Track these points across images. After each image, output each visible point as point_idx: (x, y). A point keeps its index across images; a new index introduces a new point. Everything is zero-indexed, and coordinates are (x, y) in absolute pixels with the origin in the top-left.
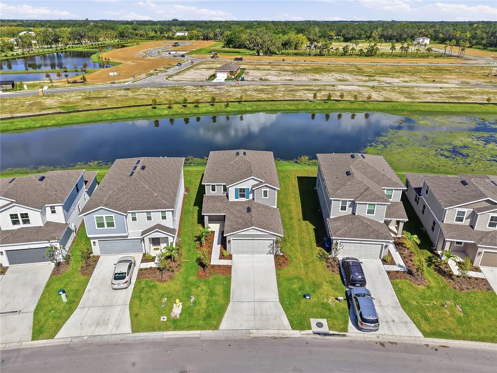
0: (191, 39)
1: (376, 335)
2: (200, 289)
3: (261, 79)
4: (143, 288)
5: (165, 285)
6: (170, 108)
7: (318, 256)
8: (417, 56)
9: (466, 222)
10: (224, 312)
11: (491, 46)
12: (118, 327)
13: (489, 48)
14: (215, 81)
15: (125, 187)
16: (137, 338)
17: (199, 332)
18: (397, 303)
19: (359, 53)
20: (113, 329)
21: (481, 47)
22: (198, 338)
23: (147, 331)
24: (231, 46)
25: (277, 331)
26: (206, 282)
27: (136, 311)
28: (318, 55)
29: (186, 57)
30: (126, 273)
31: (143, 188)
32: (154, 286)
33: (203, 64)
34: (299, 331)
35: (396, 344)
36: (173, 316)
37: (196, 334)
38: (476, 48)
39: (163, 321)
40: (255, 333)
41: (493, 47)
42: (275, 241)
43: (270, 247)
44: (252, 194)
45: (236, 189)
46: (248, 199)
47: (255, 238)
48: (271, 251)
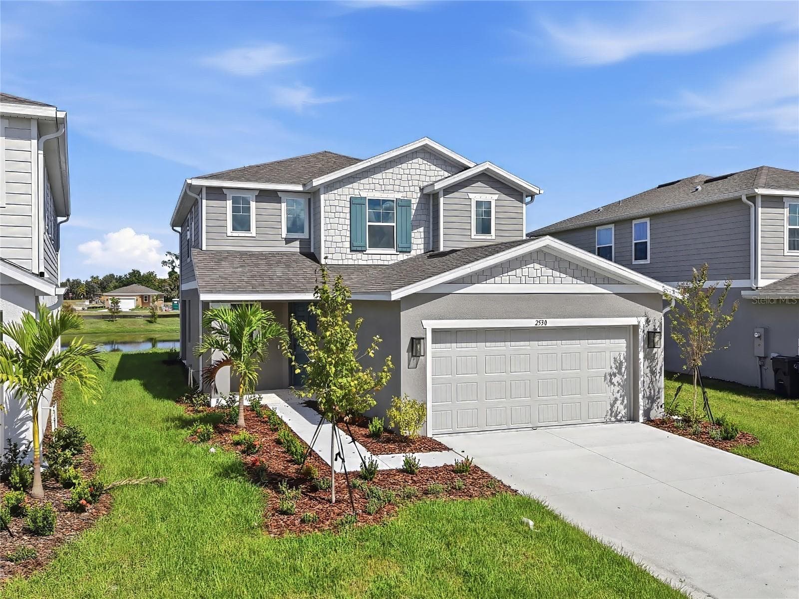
42: (641, 334)
43: (615, 380)
44: (422, 229)
45: (355, 203)
46: (402, 257)
47: (551, 323)
48: (621, 407)
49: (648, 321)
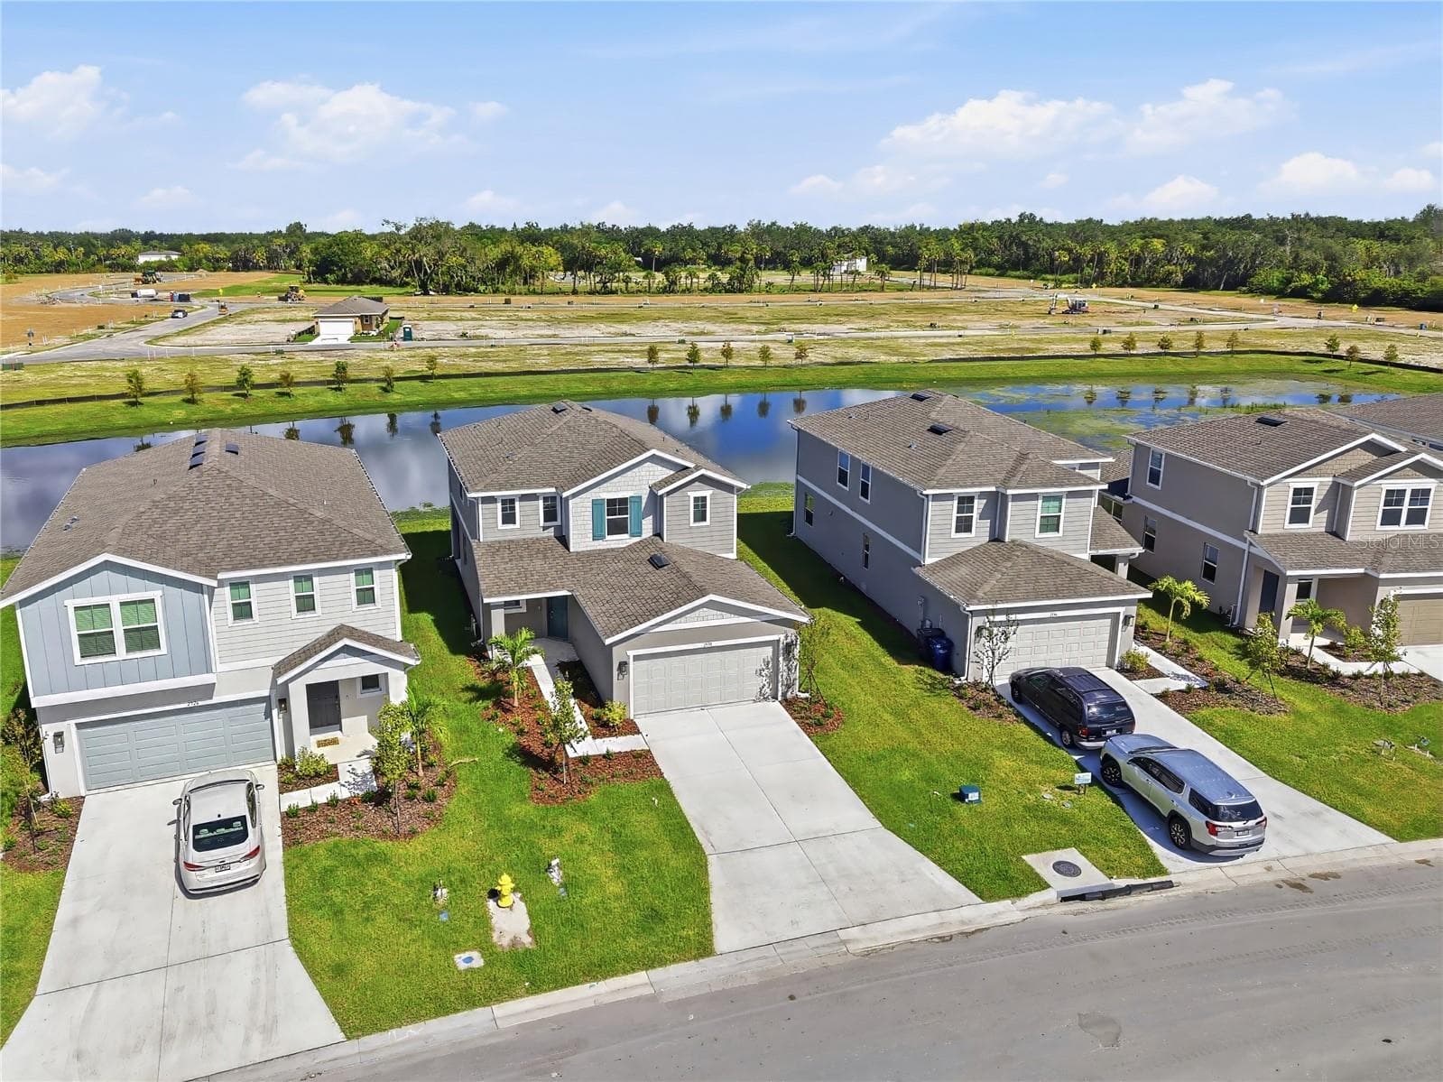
0: (191, 269)
1: (1260, 864)
2: (567, 838)
3: (464, 335)
4: (329, 871)
5: (417, 846)
6: (191, 401)
7: (918, 686)
8: (855, 289)
9: (1317, 522)
10: (705, 891)
11: (1015, 267)
12: (268, 1030)
13: (1010, 272)
14: (317, 342)
15: (183, 499)
16: (382, 1055)
17: (641, 977)
18: (1249, 767)
19: (709, 284)
20: (247, 1040)
21: (991, 270)
22: (652, 999)
23: (416, 1018)
24: (330, 277)
25: (933, 918)
26: (584, 813)
27: (330, 953)
28: (599, 293)
29: (195, 302)
30: (243, 819)
31: (261, 498)
32: (376, 858)
33: (260, 313)
34: (1009, 902)
35: (1336, 876)
36: (506, 942)
37: (632, 987)
38: (981, 274)
39: (467, 970)
40: (862, 939)
41: (1019, 270)
42: (781, 645)
43: (763, 673)
44: (651, 517)
45: (595, 503)
46: (637, 539)
47: (714, 644)
48: (768, 690)
49: (786, 637)
